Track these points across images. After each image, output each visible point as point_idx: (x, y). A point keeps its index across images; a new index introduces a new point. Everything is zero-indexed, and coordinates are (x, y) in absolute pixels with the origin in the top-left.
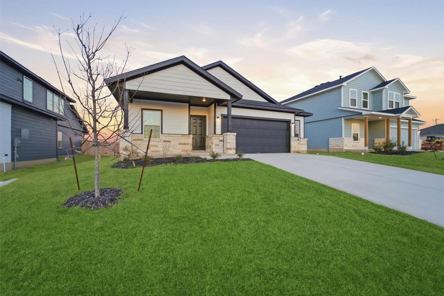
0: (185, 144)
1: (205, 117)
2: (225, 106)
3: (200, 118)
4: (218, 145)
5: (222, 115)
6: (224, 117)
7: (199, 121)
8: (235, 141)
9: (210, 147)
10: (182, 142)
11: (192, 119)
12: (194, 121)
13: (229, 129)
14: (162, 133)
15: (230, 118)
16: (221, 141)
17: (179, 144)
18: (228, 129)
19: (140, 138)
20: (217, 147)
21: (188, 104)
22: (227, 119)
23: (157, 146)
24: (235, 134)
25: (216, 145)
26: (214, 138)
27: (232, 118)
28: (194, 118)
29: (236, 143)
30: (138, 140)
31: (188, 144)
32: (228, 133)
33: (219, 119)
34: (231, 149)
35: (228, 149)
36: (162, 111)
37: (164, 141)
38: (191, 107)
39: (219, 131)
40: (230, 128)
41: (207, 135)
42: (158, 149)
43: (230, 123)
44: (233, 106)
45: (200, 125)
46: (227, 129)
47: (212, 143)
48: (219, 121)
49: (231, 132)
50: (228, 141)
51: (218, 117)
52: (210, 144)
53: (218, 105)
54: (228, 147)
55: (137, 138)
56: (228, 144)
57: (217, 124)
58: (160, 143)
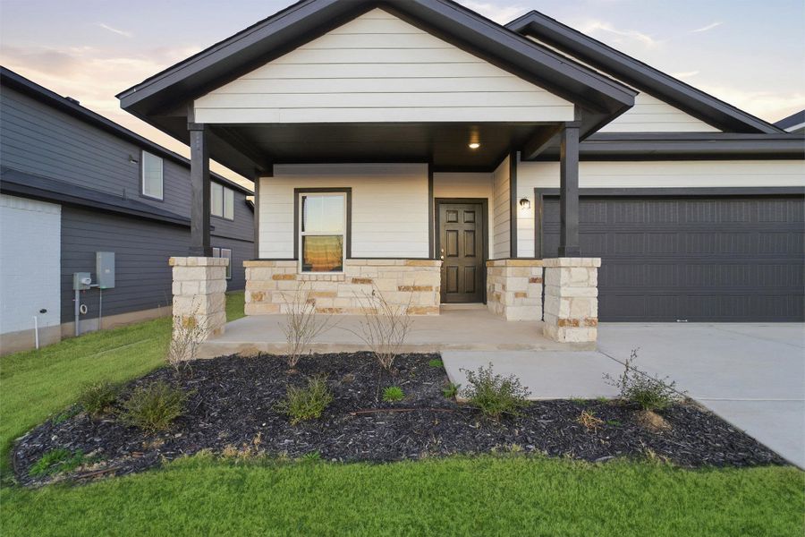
0: (416, 288)
1: (483, 203)
2: (552, 157)
3: (466, 207)
4: (525, 295)
5: (536, 190)
6: (546, 197)
7: (464, 216)
8: (595, 292)
9: (498, 298)
10: (409, 282)
11: (443, 209)
12: (452, 217)
13: (568, 245)
14: (349, 257)
15: (572, 200)
16: (534, 280)
17: (400, 289)
18: (563, 242)
19: (291, 271)
20: (519, 300)
21: (425, 166)
22: (556, 206)
23: (333, 295)
24: (597, 262)
25: (517, 295)
26: (509, 270)
27: (581, 198)
28: (452, 207)
29: (599, 298)
30: (285, 277)
31: (429, 288)
32: (564, 261)
33: (526, 205)
34: (576, 323)
35: (561, 323)
36: (348, 191)
37: (355, 281)
38: (435, 174)
39: (526, 246)
40: (572, 239)
41: (491, 257)
42: (337, 303)
43: (573, 219)
44: (586, 157)
45: (469, 227)
46: (557, 238)
47: (504, 287)
48: (526, 215)
49: (575, 254)
50: (563, 292)
51: (524, 201)
52: (498, 288)
53: (523, 159)
54: (563, 316)
55: (280, 272)
56: (564, 305)
57: (520, 224)
58: (342, 287)
